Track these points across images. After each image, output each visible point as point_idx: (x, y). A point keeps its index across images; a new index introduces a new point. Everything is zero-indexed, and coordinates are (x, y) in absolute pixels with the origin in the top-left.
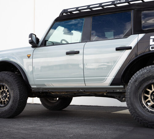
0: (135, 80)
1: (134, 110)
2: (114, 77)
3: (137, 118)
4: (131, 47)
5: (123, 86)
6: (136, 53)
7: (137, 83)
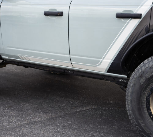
0: (140, 75)
1: (137, 122)
2: (112, 61)
3: (141, 133)
4: (141, 15)
5: (126, 76)
6: (147, 25)
7: (143, 80)
